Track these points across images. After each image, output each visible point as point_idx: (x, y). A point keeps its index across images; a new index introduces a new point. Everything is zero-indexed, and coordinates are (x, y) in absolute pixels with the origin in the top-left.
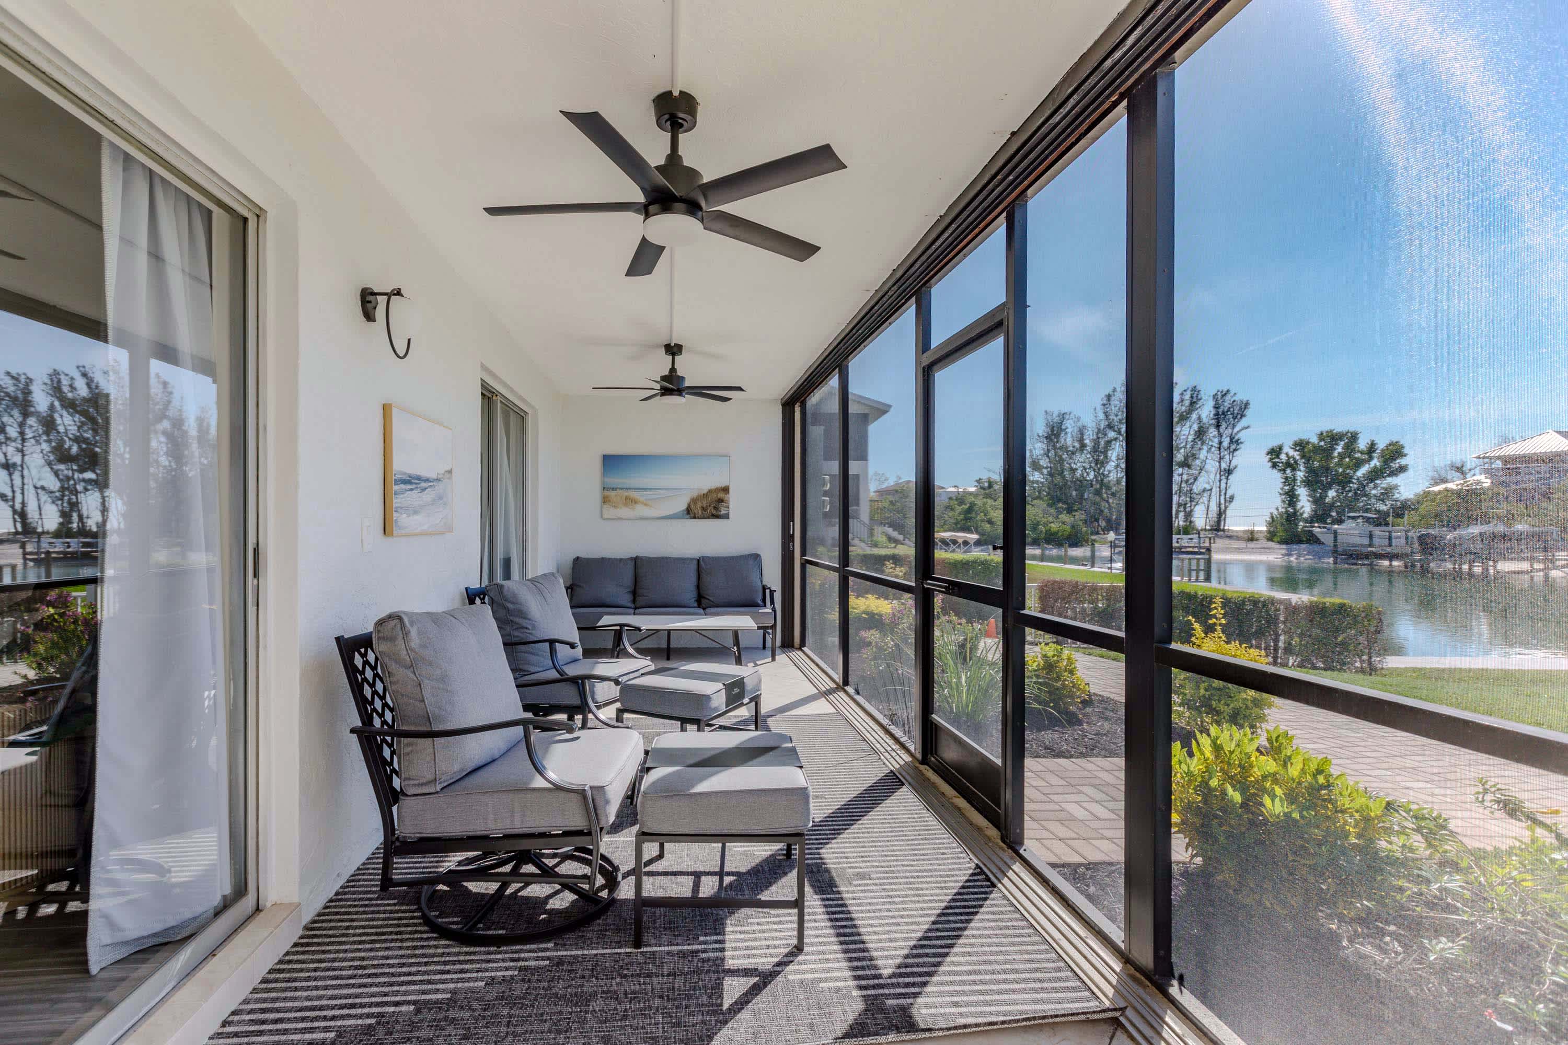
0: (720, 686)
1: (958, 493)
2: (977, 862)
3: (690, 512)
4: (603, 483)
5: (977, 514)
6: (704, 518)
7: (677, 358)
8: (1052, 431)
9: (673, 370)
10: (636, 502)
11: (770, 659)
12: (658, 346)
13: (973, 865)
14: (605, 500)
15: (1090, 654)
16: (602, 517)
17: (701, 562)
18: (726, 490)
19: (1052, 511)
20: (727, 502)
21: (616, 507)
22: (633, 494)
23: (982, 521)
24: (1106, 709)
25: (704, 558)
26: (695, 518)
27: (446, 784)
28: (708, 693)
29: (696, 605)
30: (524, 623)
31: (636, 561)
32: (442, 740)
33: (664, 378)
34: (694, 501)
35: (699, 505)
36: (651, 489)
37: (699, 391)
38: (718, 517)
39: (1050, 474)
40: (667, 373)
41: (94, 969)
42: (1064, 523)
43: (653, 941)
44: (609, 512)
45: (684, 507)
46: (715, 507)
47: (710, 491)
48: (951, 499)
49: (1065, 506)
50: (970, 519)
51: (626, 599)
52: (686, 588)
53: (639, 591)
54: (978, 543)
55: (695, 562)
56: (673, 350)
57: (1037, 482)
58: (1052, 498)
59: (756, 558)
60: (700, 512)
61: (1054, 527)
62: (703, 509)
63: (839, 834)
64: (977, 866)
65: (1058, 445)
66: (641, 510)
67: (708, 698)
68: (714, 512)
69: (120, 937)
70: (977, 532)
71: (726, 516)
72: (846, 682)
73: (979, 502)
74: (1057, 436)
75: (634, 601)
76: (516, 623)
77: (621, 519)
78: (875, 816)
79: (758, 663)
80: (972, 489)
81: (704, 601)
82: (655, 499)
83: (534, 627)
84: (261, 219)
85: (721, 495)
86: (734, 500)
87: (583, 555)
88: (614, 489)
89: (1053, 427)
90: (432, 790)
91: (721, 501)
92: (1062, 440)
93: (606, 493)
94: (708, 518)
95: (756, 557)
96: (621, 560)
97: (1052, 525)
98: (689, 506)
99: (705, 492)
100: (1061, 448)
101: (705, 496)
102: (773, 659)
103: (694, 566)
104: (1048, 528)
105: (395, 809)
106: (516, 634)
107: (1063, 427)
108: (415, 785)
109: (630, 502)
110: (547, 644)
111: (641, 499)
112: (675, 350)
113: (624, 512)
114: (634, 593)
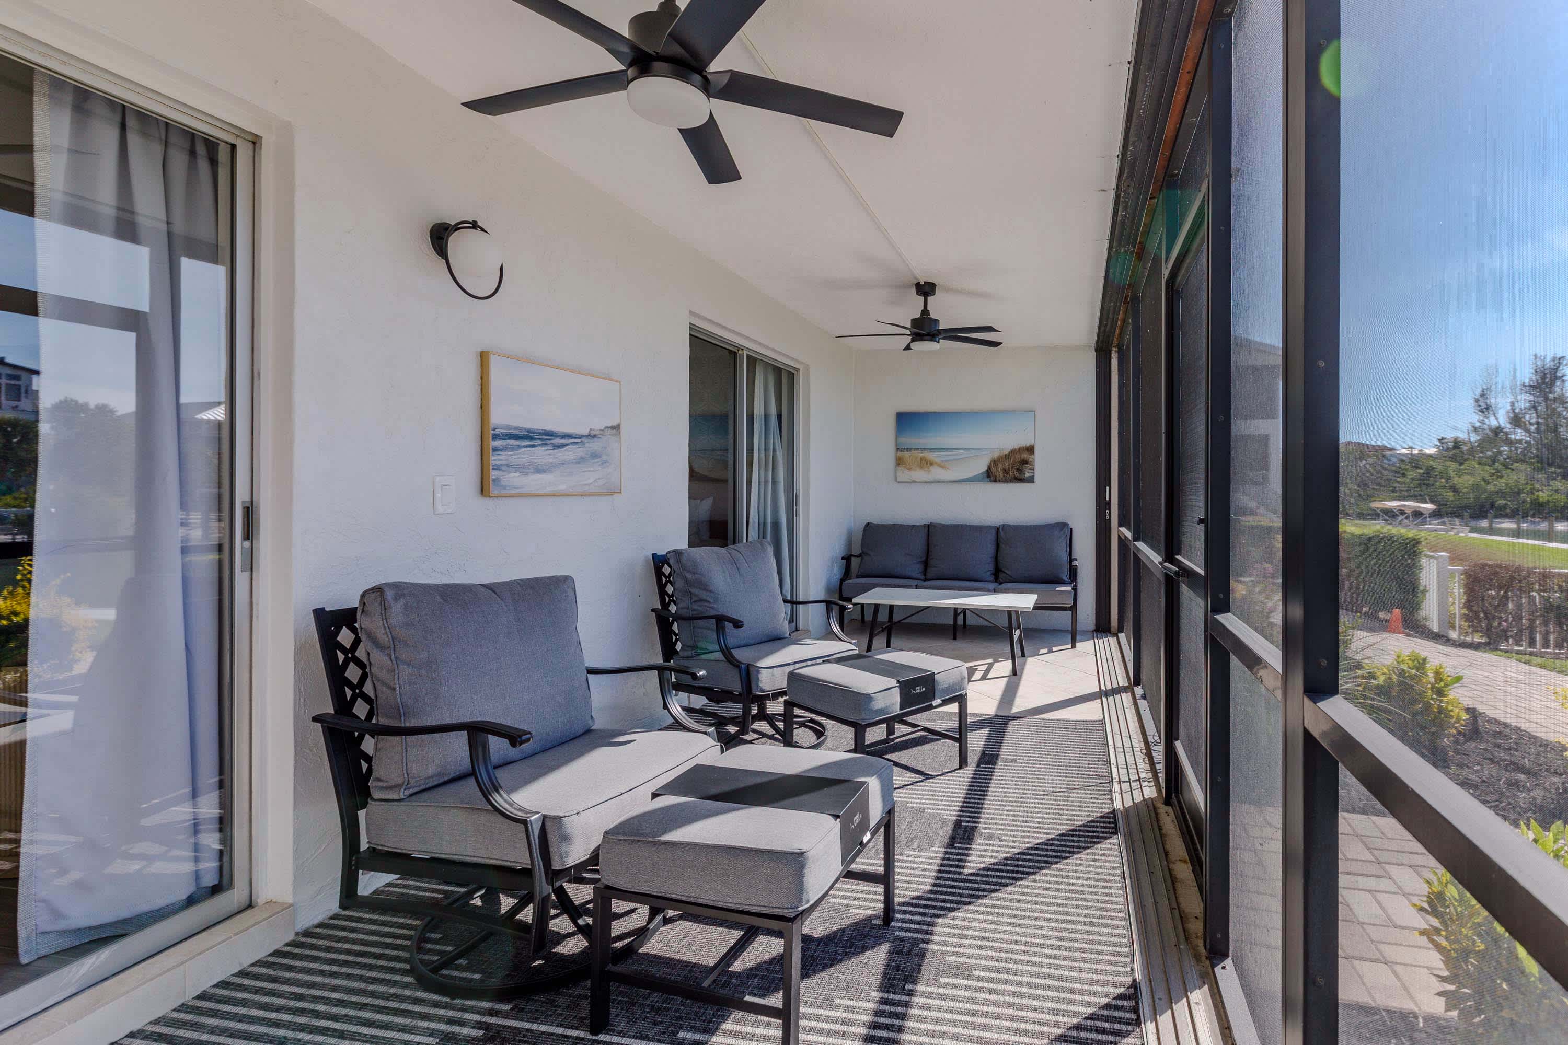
0: (893, 682)
1: (1411, 454)
2: (1138, 976)
3: (990, 475)
4: (897, 444)
5: (1436, 480)
6: (1006, 481)
7: (929, 298)
8: (1543, 378)
9: (925, 311)
10: (931, 464)
11: (1069, 646)
12: (905, 286)
13: (1129, 980)
14: (899, 462)
15: (1527, 663)
16: (896, 480)
17: (1002, 533)
18: (1030, 450)
19: (1542, 476)
20: (1032, 463)
21: (909, 469)
22: (930, 456)
23: (1444, 487)
24: (1499, 746)
25: (1004, 527)
26: (995, 481)
27: (416, 790)
28: (869, 691)
29: (992, 578)
30: (703, 595)
31: (930, 529)
32: (414, 738)
33: (914, 321)
34: (995, 462)
35: (1000, 467)
36: (947, 450)
37: (955, 334)
38: (1021, 480)
39: (1538, 431)
40: (918, 316)
41: (24, 959)
42: (1557, 491)
43: (622, 1026)
44: (904, 475)
45: (984, 468)
46: (1018, 470)
47: (1013, 452)
48: (1402, 461)
49: (1558, 471)
50: (1428, 485)
51: (916, 569)
52: (982, 557)
53: (932, 562)
54: (1435, 515)
55: (994, 533)
56: (926, 289)
57: (1520, 441)
58: (1540, 461)
59: (1064, 530)
60: (1002, 476)
61: (1543, 496)
62: (1005, 471)
63: (978, 897)
64: (1135, 985)
65: (1551, 396)
66: (937, 473)
67: (868, 698)
68: (1017, 475)
69: (62, 925)
70: (1433, 502)
71: (1031, 480)
72: (1137, 681)
73: (1438, 466)
74: (1552, 384)
75: (925, 572)
76: (696, 595)
77: (915, 482)
78: (1046, 877)
79: (1054, 649)
80: (1432, 451)
81: (1001, 576)
82: (948, 461)
83: (716, 600)
84: (257, 145)
85: (1025, 456)
86: (1039, 460)
87: (875, 520)
88: (908, 450)
89: (1545, 374)
90: (395, 797)
91: (1025, 462)
92: (1558, 390)
93: (900, 454)
94: (1011, 481)
95: (1063, 526)
96: (914, 526)
97: (1541, 494)
98: (989, 468)
99: (1007, 452)
100: (1555, 400)
101: (1007, 457)
102: (1074, 646)
103: (991, 537)
104: (1534, 497)
105: (362, 814)
106: (695, 607)
107: (1559, 374)
108: (382, 788)
109: (925, 463)
110: (714, 621)
111: (937, 460)
112: (927, 289)
113: (919, 475)
114: (926, 564)
